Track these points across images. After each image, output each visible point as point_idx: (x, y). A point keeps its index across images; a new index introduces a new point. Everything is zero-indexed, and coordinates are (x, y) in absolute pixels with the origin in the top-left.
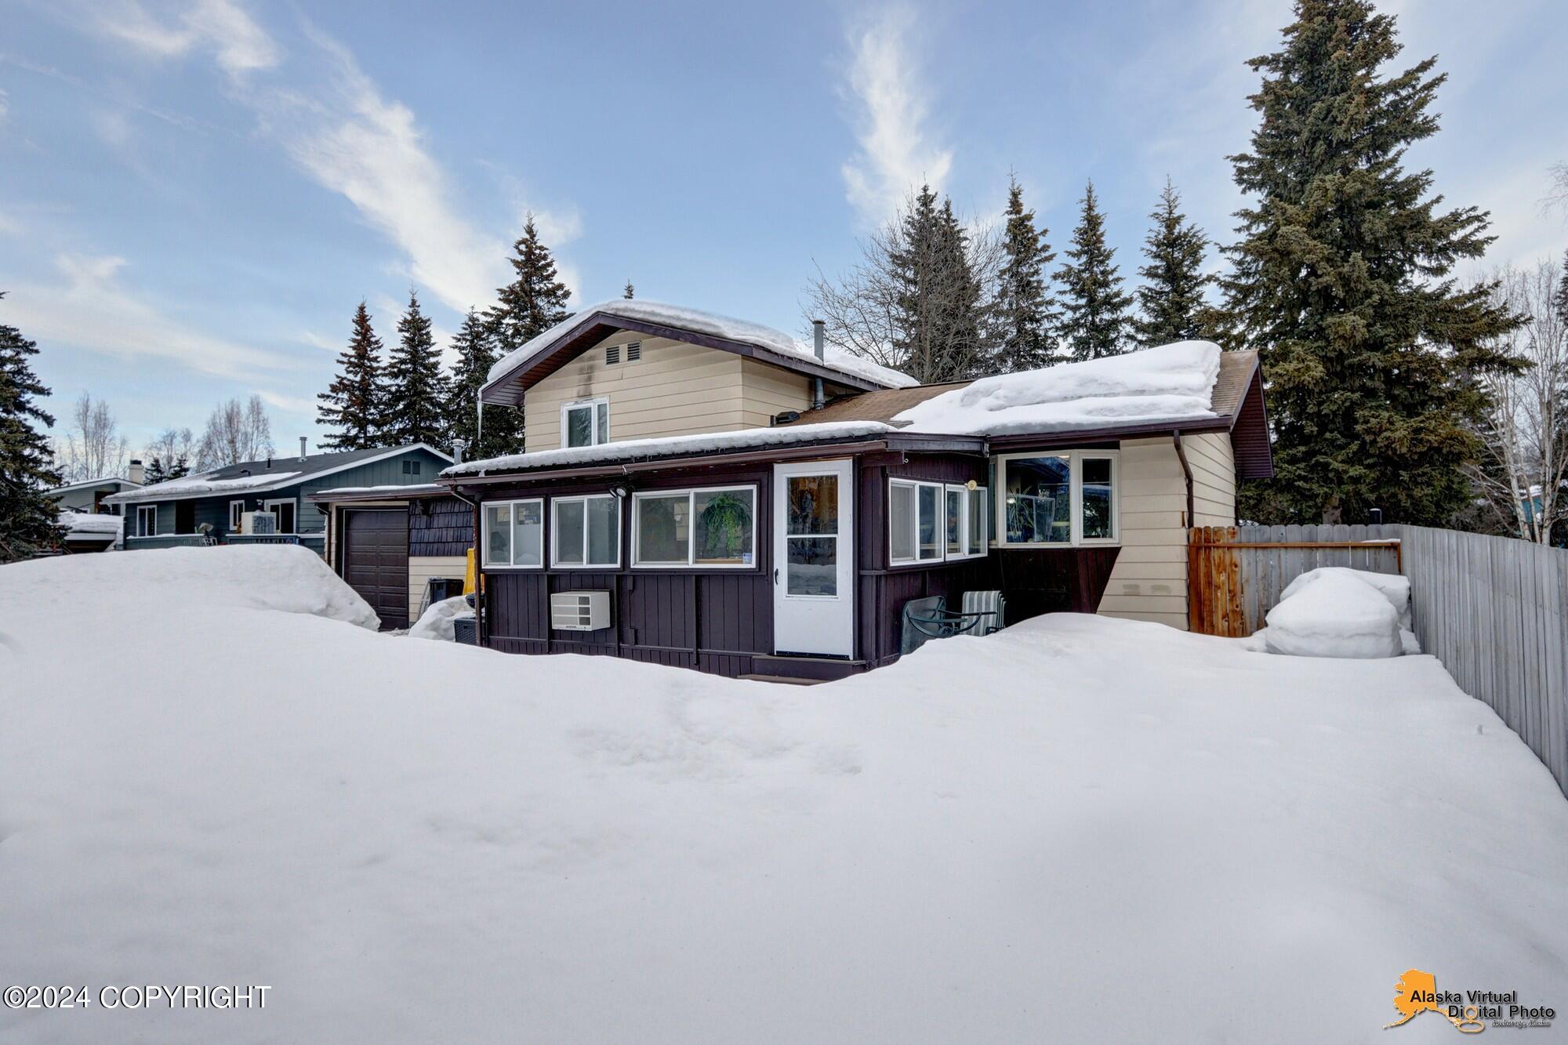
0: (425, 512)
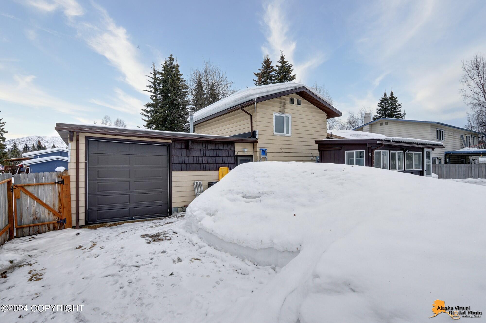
0: (187, 148)
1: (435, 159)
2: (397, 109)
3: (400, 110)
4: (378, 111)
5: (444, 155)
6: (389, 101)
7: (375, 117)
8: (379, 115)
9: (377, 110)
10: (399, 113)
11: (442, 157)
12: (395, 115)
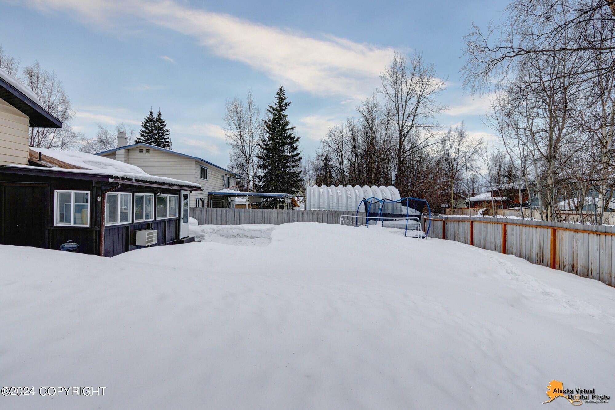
1: (199, 200)
2: (165, 135)
3: (168, 137)
4: (141, 133)
5: (207, 195)
6: (156, 123)
7: (137, 140)
8: (143, 138)
9: (141, 131)
10: (167, 140)
11: (205, 198)
12: (163, 142)
